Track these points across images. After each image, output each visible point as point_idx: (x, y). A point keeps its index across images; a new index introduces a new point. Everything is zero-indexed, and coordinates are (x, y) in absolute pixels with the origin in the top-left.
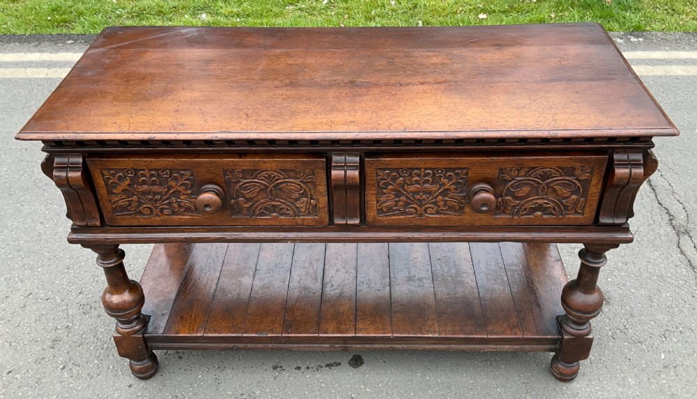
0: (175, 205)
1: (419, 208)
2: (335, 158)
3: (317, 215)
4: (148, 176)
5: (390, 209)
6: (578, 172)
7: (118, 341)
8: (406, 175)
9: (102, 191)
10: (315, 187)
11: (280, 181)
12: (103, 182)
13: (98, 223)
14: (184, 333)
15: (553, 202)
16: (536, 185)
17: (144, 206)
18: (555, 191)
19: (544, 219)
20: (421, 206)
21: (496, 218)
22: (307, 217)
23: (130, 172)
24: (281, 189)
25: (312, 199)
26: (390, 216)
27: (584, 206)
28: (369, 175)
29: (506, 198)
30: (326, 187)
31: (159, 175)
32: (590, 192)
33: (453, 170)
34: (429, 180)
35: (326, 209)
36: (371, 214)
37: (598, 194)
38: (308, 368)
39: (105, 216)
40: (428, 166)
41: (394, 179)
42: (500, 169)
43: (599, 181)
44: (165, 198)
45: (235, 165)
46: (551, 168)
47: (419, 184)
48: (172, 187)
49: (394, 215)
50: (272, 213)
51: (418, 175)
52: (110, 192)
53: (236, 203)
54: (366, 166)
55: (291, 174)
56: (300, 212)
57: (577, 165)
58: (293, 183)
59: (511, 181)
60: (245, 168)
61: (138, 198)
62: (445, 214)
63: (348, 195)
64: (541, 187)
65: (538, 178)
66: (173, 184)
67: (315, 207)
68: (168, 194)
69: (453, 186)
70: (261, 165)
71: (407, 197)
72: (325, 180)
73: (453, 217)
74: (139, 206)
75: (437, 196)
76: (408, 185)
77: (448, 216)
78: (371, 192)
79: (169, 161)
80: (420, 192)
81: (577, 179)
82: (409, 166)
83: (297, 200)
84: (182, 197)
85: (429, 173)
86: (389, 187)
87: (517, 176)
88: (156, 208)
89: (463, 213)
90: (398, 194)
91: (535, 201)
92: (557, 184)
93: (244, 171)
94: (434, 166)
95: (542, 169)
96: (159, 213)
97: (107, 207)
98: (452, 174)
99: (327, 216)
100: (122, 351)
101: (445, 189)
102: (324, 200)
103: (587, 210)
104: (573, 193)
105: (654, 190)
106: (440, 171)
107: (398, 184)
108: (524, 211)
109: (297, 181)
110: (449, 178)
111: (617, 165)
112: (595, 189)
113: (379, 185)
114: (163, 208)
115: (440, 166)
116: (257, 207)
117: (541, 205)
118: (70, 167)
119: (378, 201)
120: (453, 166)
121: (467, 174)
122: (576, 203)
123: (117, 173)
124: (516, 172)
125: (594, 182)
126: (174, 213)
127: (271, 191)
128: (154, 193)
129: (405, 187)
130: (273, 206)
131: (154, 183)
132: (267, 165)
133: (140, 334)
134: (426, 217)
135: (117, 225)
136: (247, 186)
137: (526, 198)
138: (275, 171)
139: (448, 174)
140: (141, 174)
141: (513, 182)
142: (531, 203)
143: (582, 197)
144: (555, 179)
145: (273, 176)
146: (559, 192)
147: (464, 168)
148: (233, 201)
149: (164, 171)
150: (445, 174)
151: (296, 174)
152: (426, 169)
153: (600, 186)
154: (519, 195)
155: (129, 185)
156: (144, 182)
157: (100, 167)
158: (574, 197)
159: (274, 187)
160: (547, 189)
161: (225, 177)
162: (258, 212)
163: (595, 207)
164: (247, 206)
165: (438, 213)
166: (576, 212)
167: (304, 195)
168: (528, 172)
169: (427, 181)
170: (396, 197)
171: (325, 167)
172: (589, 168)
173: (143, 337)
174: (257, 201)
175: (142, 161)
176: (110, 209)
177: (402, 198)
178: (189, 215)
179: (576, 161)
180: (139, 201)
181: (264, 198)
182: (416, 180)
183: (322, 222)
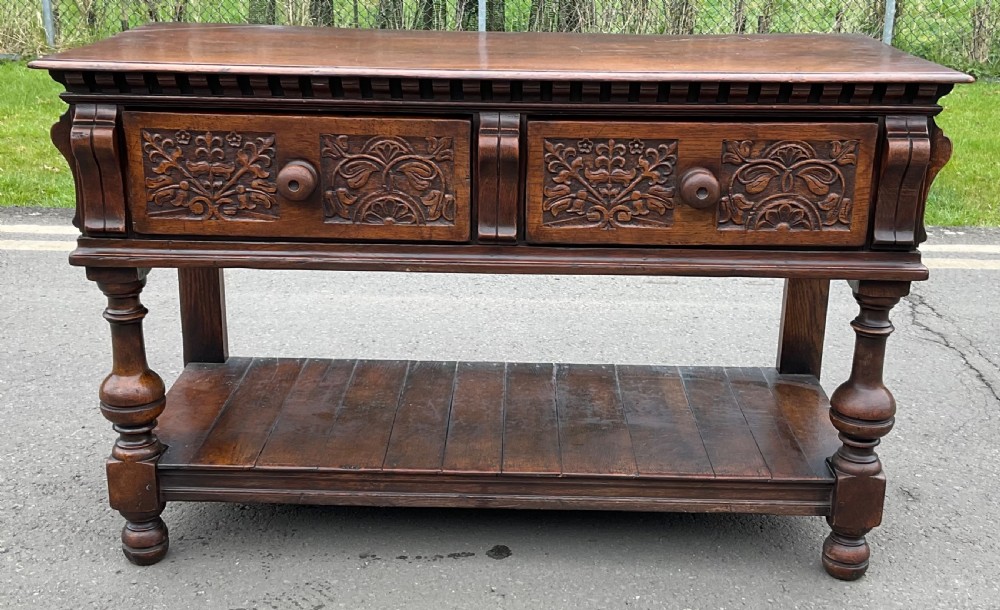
0: (242, 198)
1: (605, 212)
2: (485, 118)
3: (452, 221)
4: (209, 144)
5: (562, 210)
6: (836, 150)
7: (113, 473)
8: (588, 151)
9: (137, 170)
10: (452, 169)
11: (403, 157)
12: (140, 154)
13: (121, 226)
14: (223, 463)
15: (806, 204)
16: (778, 173)
17: (197, 198)
18: (805, 183)
19: (792, 234)
20: (609, 207)
21: (721, 232)
22: (437, 224)
23: (183, 136)
24: (402, 173)
25: (447, 192)
26: (562, 224)
27: (850, 212)
28: (533, 149)
29: (734, 196)
30: (468, 170)
31: (225, 142)
32: (856, 187)
33: (655, 142)
34: (620, 161)
35: (468, 209)
36: (535, 220)
37: (869, 190)
38: (419, 557)
39: (134, 216)
40: (619, 135)
41: (570, 157)
42: (725, 143)
43: (868, 166)
44: (228, 184)
45: (338, 128)
46: (797, 143)
47: (606, 168)
48: (240, 164)
49: (567, 223)
50: (386, 216)
51: (606, 152)
52: (149, 173)
53: (333, 196)
54: (529, 134)
55: (420, 146)
56: (428, 215)
57: (835, 138)
58: (420, 161)
59: (739, 165)
60: (353, 133)
61: (189, 182)
62: (644, 223)
63: (501, 184)
64: (785, 176)
65: (779, 160)
66: (244, 158)
67: (451, 205)
68: (234, 178)
69: (656, 173)
70: (377, 128)
71: (588, 191)
72: (468, 158)
73: (655, 229)
74: (187, 199)
75: (631, 191)
76: (590, 169)
77: (648, 227)
78: (536, 180)
79: (244, 118)
80: (607, 182)
81: (835, 163)
82: (592, 134)
83: (424, 192)
84: (255, 183)
85: (621, 149)
86: (563, 172)
87: (749, 157)
88: (214, 201)
89: (672, 221)
90: (576, 184)
91: (776, 203)
92: (808, 172)
93: (350, 138)
94: (627, 136)
95: (785, 143)
96: (216, 212)
97: (139, 197)
98: (655, 150)
99: (469, 223)
100: (117, 495)
101: (644, 178)
102: (464, 193)
103: (855, 218)
104: (832, 187)
105: (989, 386)
106: (637, 145)
107: (577, 166)
108: (761, 219)
109: (426, 158)
110: (650, 157)
111: (891, 136)
112: (863, 181)
113: (547, 169)
114: (224, 204)
115: (637, 137)
116: (364, 204)
117: (786, 208)
118: (98, 123)
119: (545, 197)
120: (655, 136)
121: (675, 152)
122: (836, 206)
123: (165, 138)
124: (748, 150)
125: (861, 168)
126: (238, 213)
127: (388, 174)
128: (214, 174)
129: (586, 172)
130: (390, 203)
131: (215, 157)
132: (385, 127)
133: (151, 462)
134: (618, 227)
135: (149, 232)
136: (352, 167)
137: (763, 197)
138: (395, 139)
139: (649, 150)
140: (200, 140)
141: (744, 166)
142: (771, 205)
143: (845, 197)
144: (804, 162)
145: (392, 147)
146: (812, 186)
147: (672, 141)
148: (329, 193)
149: (234, 135)
150: (645, 149)
151: (427, 146)
152: (617, 141)
153: (870, 176)
154: (754, 190)
155: (179, 160)
156: (202, 156)
157: (141, 126)
158: (833, 195)
159: (392, 167)
160: (794, 180)
161: (321, 148)
162: (364, 213)
163: (866, 213)
164: (348, 202)
165: (633, 220)
166: (839, 223)
167: (434, 184)
168: (764, 150)
169: (617, 164)
170: (572, 191)
171: (469, 134)
172: (852, 143)
173: (156, 467)
174: (365, 194)
175: (204, 117)
176: (143, 203)
177: (582, 192)
178: (261, 218)
179: (831, 130)
180: (189, 190)
181: (375, 189)
182: (603, 160)
183: (460, 235)
